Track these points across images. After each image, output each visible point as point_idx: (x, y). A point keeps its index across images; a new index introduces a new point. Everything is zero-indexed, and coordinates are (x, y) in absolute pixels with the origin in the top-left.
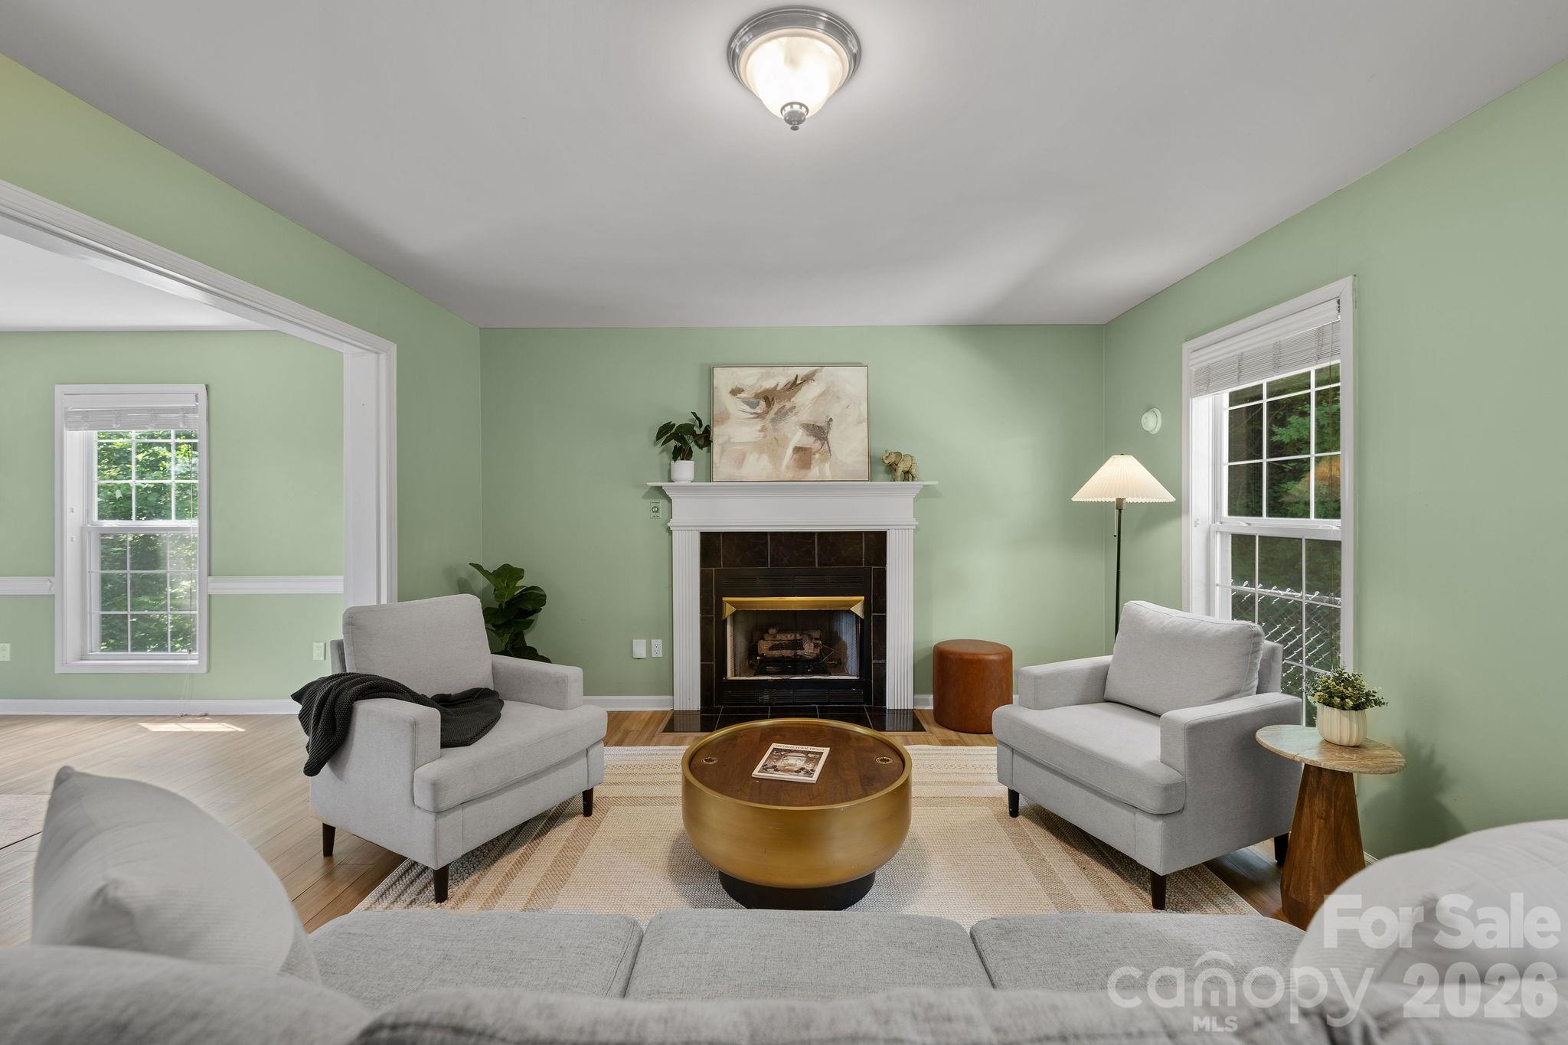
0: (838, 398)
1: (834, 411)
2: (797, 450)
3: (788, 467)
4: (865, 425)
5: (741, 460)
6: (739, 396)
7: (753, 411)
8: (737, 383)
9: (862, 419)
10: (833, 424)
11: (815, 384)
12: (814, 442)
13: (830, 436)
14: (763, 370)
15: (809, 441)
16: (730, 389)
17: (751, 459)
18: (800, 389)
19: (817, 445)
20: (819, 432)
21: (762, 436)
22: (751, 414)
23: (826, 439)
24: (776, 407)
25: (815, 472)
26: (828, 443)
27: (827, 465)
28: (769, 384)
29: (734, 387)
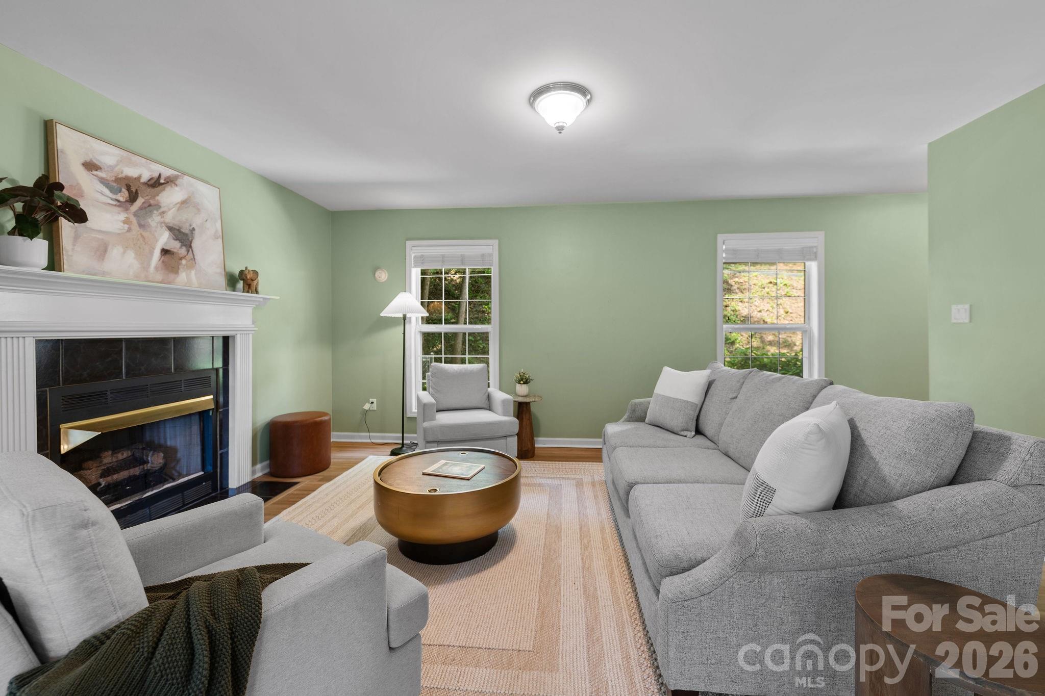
0: (199, 210)
1: (197, 222)
2: (165, 252)
3: (156, 268)
4: (220, 241)
5: (102, 251)
6: (95, 172)
7: (114, 197)
8: (91, 157)
9: (218, 235)
10: (196, 232)
11: (177, 188)
12: (181, 247)
13: (193, 245)
14: (125, 154)
15: (175, 245)
16: (82, 161)
17: (115, 252)
18: (164, 190)
19: (183, 251)
20: (184, 237)
21: (126, 228)
22: (112, 199)
23: (191, 247)
24: (140, 202)
25: (182, 277)
26: (192, 251)
27: (193, 272)
28: (131, 172)
29: (88, 160)
